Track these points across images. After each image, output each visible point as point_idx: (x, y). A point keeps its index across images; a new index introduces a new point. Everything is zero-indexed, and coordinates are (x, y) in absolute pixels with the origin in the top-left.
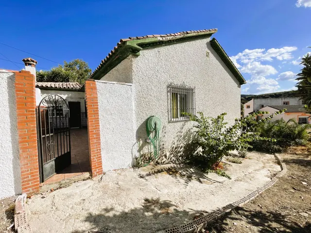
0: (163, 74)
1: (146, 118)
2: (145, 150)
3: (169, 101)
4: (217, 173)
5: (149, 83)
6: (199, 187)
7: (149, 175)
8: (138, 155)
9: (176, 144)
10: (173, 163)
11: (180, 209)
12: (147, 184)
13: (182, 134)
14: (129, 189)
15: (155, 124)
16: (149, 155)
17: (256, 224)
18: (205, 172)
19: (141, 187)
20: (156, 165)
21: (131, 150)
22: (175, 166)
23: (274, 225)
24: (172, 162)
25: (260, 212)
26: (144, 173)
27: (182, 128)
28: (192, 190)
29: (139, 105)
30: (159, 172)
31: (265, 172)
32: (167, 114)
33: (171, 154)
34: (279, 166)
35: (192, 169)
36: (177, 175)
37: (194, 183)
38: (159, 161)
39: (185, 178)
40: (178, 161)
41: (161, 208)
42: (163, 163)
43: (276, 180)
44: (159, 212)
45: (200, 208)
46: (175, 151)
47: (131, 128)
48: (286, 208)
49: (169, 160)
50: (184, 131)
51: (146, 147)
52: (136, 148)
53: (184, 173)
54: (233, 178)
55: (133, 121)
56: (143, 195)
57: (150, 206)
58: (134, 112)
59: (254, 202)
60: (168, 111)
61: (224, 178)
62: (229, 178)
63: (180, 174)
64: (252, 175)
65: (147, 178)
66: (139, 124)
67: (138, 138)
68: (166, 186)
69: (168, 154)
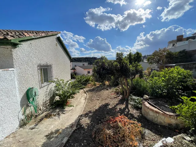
0: (34, 58)
1: (26, 90)
2: (28, 112)
3: (39, 75)
4: (68, 106)
5: (26, 66)
6: (65, 116)
7: (36, 125)
8: (23, 117)
9: (45, 100)
10: (46, 111)
11: (64, 128)
12: (40, 130)
13: (48, 92)
14: (31, 139)
15: (35, 93)
16: (31, 114)
17: (86, 117)
18: (64, 109)
19: (38, 133)
20: (36, 118)
21: (17, 117)
22: (48, 112)
23: (90, 114)
24: (44, 111)
25: (86, 113)
26: (33, 126)
27: (47, 89)
28: (63, 119)
29: (20, 83)
30: (41, 120)
31: (83, 98)
32: (38, 84)
33: (43, 107)
34: (86, 94)
35: (57, 110)
36: (52, 116)
37: (62, 116)
38: (37, 114)
39: (57, 116)
40: (47, 109)
41: (56, 134)
42: (39, 115)
43: (87, 100)
44: (57, 135)
45: (70, 123)
46: (44, 104)
47: (16, 101)
48: (91, 108)
49: (43, 111)
50: (48, 90)
51: (28, 109)
52: (21, 113)
53: (55, 114)
54: (75, 106)
55: (17, 95)
56: (43, 136)
57: (50, 137)
58: (17, 89)
59: (84, 111)
60: (39, 82)
61: (72, 107)
62: (73, 106)
63: (53, 115)
64: (80, 101)
65: (37, 127)
66: (22, 96)
67: (22, 106)
68: (51, 125)
69: (41, 108)
